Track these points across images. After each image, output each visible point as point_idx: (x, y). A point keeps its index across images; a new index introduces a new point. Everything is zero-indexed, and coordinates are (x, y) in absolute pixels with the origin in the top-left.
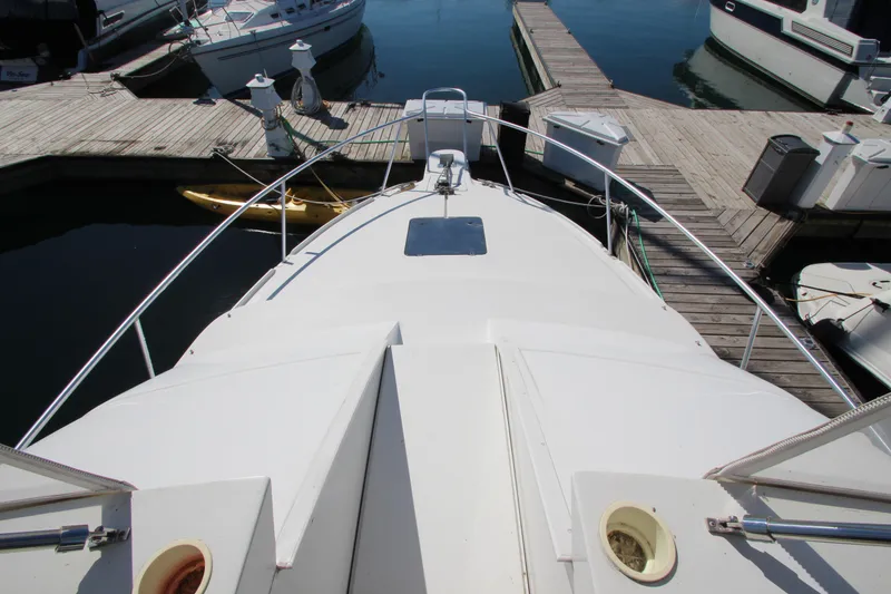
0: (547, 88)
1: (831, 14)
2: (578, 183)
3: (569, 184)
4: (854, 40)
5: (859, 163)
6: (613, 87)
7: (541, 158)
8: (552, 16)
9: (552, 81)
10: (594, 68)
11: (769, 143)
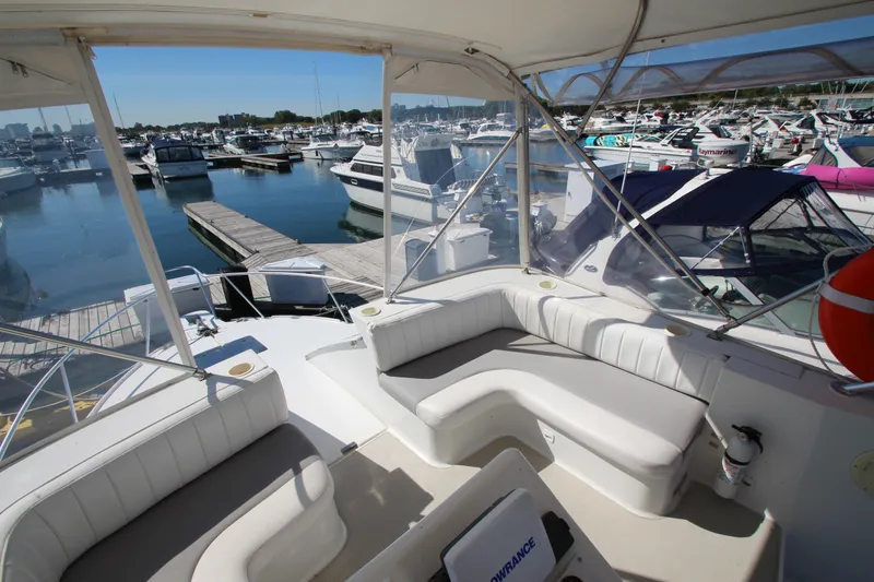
0: (246, 256)
1: (410, 176)
2: (305, 305)
3: (298, 307)
4: (427, 186)
5: (452, 243)
6: (299, 243)
7: (269, 300)
8: (223, 208)
9: (249, 251)
10: (279, 235)
11: (406, 247)
